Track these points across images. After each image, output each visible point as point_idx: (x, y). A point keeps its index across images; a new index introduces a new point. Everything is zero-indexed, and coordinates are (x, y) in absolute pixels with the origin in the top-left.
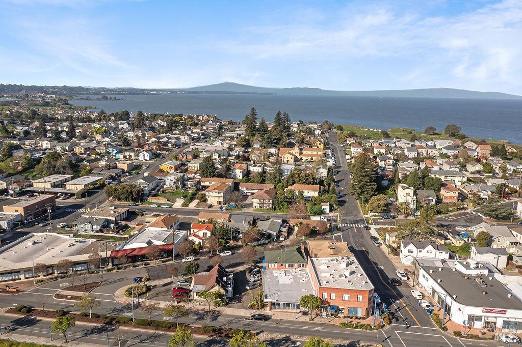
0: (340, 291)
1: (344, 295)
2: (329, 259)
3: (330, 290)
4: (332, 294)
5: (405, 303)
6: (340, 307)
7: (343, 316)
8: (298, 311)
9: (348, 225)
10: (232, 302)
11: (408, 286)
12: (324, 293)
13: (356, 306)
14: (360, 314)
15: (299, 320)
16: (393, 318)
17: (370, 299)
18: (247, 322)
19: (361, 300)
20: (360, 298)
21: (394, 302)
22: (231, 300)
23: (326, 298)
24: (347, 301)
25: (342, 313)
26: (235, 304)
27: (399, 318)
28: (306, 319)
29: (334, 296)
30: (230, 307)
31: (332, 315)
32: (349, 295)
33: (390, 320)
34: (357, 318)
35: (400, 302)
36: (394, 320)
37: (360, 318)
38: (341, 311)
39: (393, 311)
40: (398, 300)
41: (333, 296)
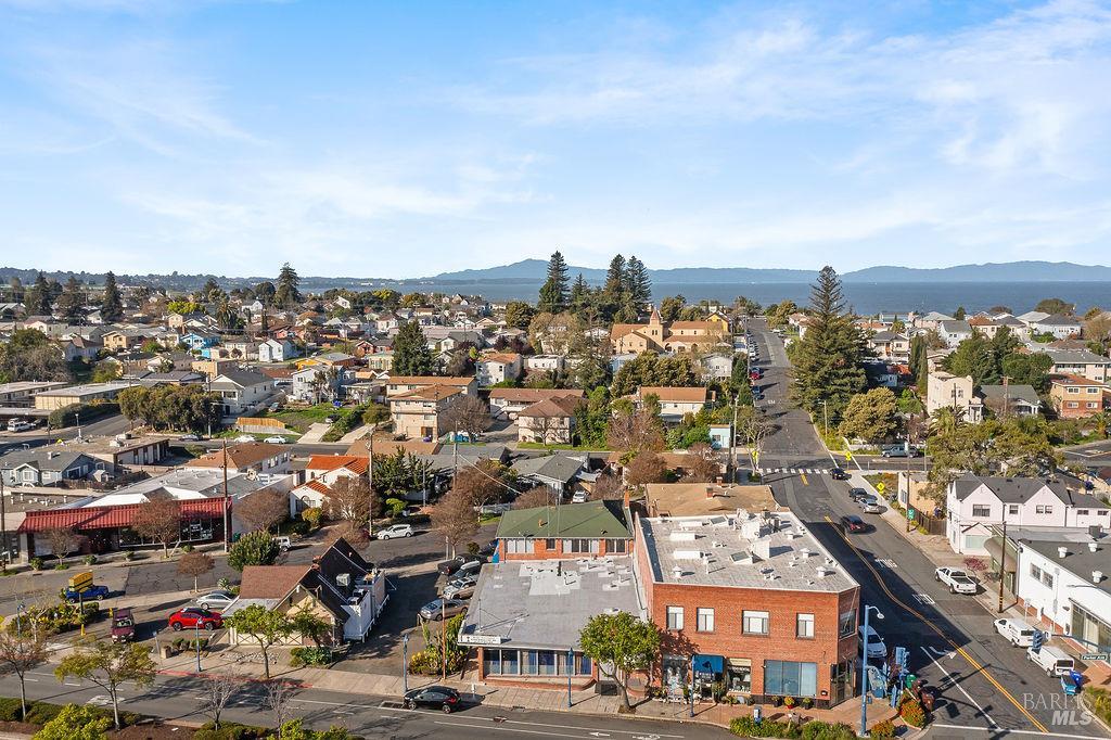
0: (732, 600)
1: (747, 614)
2: (706, 518)
3: (696, 595)
4: (702, 611)
5: (977, 657)
6: (734, 662)
7: (748, 694)
8: (584, 681)
9: (785, 471)
10: (359, 655)
11: (981, 611)
12: (671, 610)
13: (792, 657)
14: (808, 689)
15: (582, 709)
16: (936, 705)
17: (845, 628)
18: (385, 713)
19: (810, 633)
20: (808, 623)
21: (937, 657)
22: (356, 647)
23: (680, 625)
24: (757, 636)
25: (742, 684)
26: (364, 661)
27: (959, 706)
28: (610, 706)
29: (711, 620)
30: (345, 669)
31: (706, 692)
32: (765, 615)
33: (926, 711)
34: (797, 702)
35: (959, 655)
36: (940, 712)
37: (811, 704)
38: (741, 676)
39: (933, 682)
40: (953, 649)
41: (708, 620)
